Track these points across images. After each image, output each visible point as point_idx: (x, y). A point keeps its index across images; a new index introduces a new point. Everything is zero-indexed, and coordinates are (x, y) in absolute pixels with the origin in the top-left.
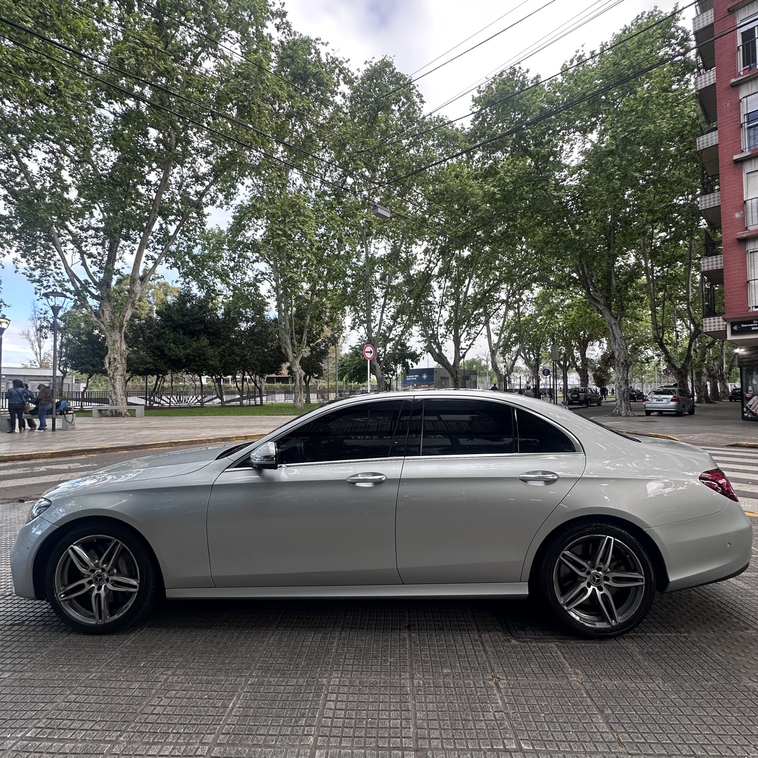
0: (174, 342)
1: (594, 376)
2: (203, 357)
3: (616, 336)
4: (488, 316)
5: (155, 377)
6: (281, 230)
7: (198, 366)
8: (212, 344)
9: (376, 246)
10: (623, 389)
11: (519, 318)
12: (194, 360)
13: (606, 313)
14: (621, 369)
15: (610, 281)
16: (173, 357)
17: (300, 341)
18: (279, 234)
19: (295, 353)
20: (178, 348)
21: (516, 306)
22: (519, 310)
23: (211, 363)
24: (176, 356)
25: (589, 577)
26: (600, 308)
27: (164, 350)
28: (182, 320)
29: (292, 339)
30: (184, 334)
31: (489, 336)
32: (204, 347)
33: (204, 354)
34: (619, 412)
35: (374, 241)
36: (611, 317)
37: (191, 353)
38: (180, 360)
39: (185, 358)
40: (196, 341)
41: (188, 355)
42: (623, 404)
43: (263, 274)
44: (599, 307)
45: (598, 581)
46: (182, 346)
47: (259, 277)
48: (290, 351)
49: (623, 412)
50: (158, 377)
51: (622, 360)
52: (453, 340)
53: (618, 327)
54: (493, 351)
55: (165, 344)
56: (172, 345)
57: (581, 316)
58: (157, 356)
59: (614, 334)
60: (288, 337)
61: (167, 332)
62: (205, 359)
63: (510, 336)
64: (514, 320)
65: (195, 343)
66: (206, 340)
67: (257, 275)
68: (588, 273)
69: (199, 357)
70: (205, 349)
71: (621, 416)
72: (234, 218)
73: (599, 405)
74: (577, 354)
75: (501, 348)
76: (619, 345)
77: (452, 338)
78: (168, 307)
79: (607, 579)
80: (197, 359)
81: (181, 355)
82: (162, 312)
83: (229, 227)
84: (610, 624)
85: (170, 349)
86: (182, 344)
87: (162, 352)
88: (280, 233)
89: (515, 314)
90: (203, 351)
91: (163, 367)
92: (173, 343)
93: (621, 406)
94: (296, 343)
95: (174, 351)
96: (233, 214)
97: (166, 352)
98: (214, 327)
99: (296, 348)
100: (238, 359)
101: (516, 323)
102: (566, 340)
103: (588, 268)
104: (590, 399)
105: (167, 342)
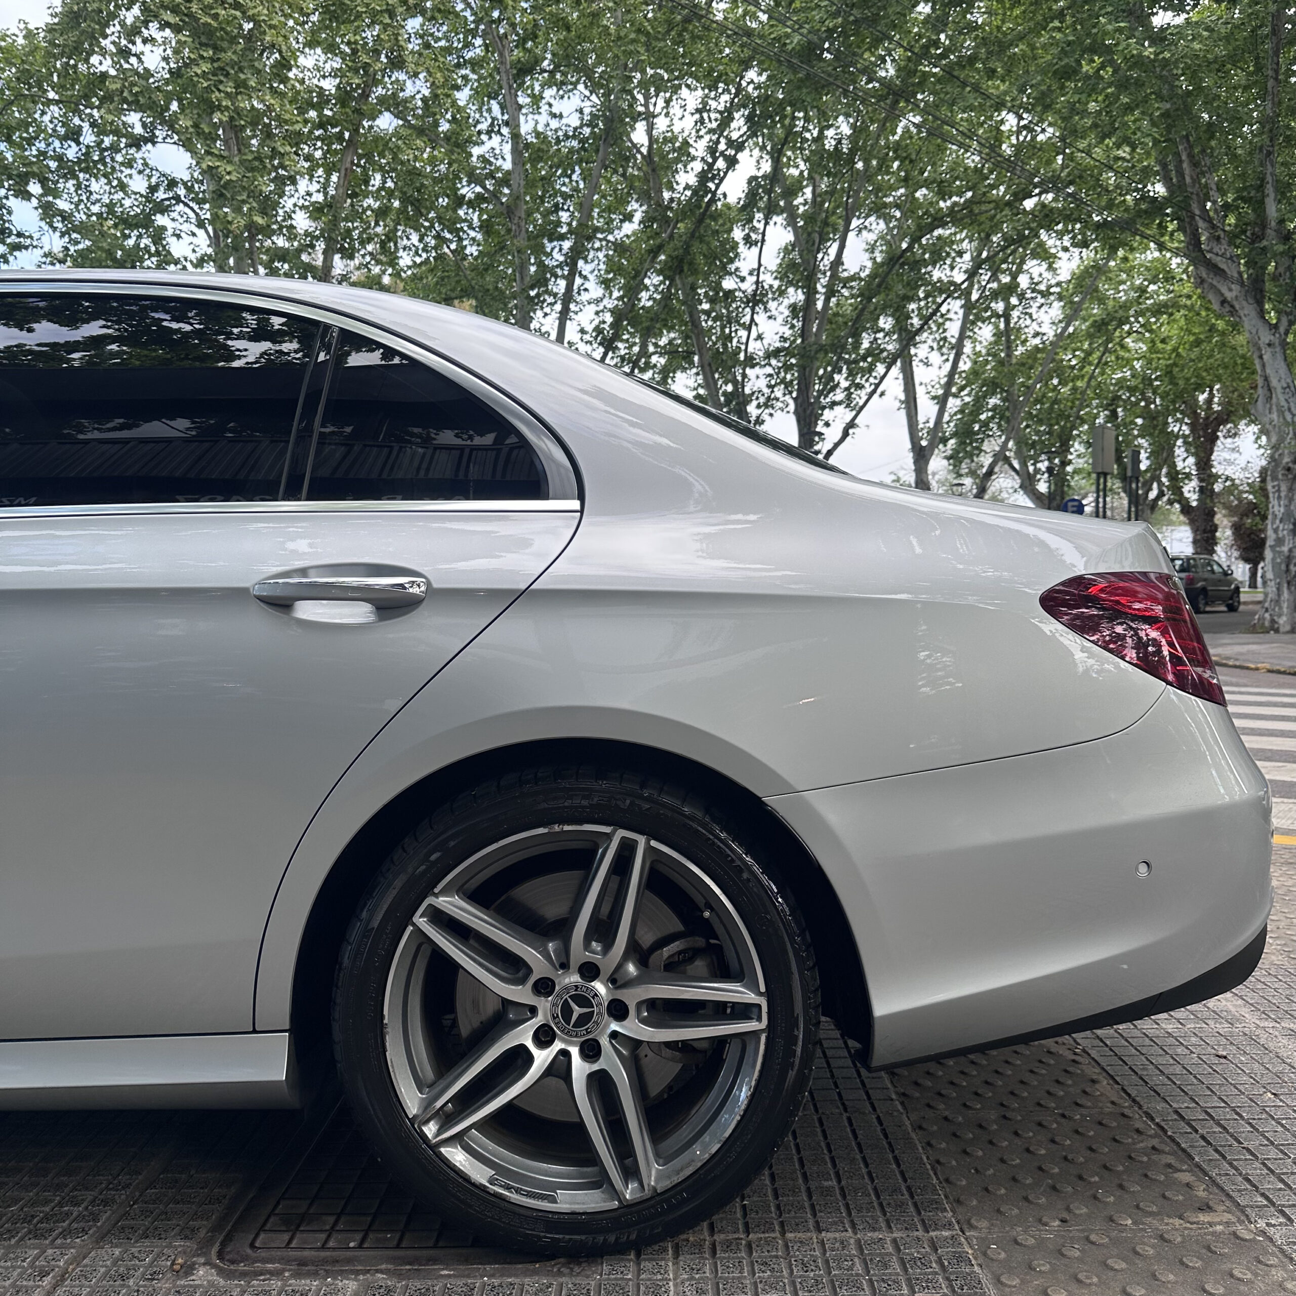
1: (1237, 529)
3: (1274, 382)
4: (908, 338)
9: (555, 110)
10: (1285, 549)
11: (1009, 349)
13: (1247, 310)
14: (1284, 488)
15: (1259, 205)
21: (999, 306)
22: (1007, 322)
25: (545, 1007)
26: (1229, 295)
31: (910, 403)
34: (1273, 621)
35: (549, 93)
36: (1260, 324)
42: (1286, 594)
43: (172, 184)
44: (1224, 290)
45: (584, 1019)
47: (161, 195)
49: (1282, 620)
51: (1286, 460)
52: (796, 412)
53: (1279, 356)
54: (922, 448)
57: (1198, 343)
59: (1266, 379)
63: (979, 404)
64: (995, 355)
67: (154, 189)
68: (1196, 180)
71: (1277, 631)
73: (1232, 608)
74: (1185, 462)
75: (952, 442)
76: (1281, 413)
77: (792, 407)
79: (618, 1010)
84: (615, 1193)
89: (998, 335)
93: (1277, 602)
101: (1001, 363)
102: (1154, 418)
103: (1195, 164)
104: (1204, 590)
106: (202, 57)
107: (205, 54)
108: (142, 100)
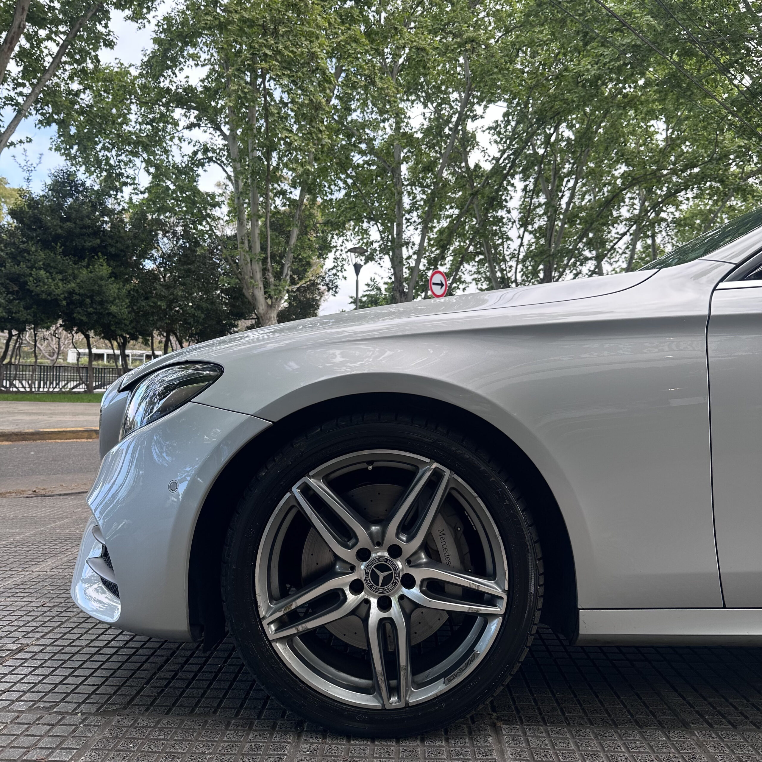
0: (47, 267)
2: (98, 299)
5: (6, 333)
6: (269, 47)
7: (89, 315)
8: (114, 275)
12: (81, 304)
16: (44, 296)
17: (278, 276)
18: (266, 55)
19: (270, 297)
20: (54, 280)
23: (113, 309)
24: (49, 294)
27: (26, 283)
28: (61, 227)
29: (264, 270)
30: (65, 254)
32: (101, 279)
33: (100, 293)
37: (77, 290)
38: (56, 302)
39: (65, 299)
40: (87, 267)
41: (71, 293)
43: (206, 150)
46: (60, 277)
47: (199, 156)
48: (260, 294)
50: (11, 335)
55: (28, 271)
56: (42, 272)
58: (12, 293)
60: (257, 267)
61: (33, 249)
62: (101, 303)
65: (84, 271)
66: (105, 267)
67: (195, 153)
69: (91, 297)
70: (103, 283)
72: (156, 41)
78: (33, 203)
80: (88, 301)
81: (58, 292)
82: (22, 211)
83: (146, 59)
85: (38, 280)
86: (60, 272)
87: (23, 285)
88: (269, 53)
90: (100, 286)
91: (24, 315)
92: (45, 270)
94: (272, 280)
95: (45, 284)
96: (154, 35)
97: (31, 285)
98: (119, 245)
99: (272, 287)
100: (163, 305)
105: (31, 268)
106: (284, 74)
107: (286, 73)
108: (248, 97)
